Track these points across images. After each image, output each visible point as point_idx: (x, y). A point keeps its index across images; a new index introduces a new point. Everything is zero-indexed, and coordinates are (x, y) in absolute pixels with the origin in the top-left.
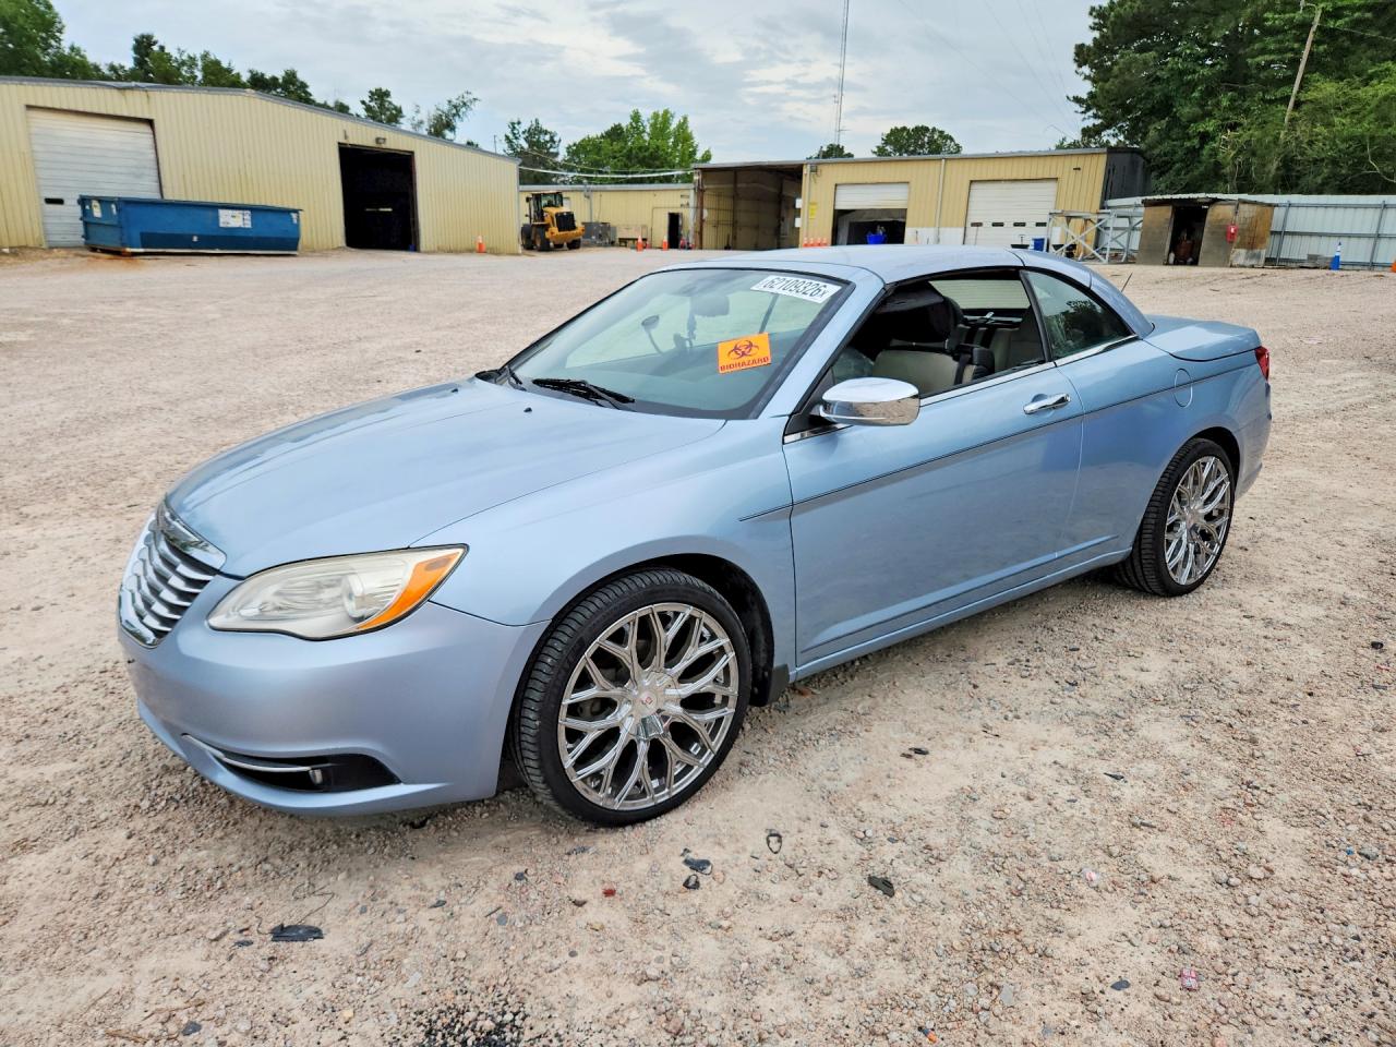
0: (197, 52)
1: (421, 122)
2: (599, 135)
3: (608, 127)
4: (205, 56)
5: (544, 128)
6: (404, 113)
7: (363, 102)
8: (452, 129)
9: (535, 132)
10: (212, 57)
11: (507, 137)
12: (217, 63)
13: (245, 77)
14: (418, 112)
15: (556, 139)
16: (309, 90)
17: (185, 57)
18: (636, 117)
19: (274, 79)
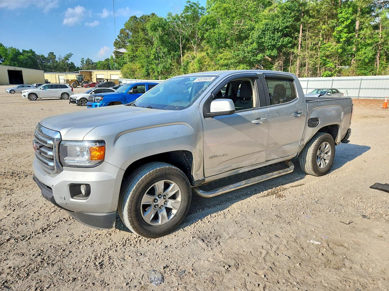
0: (10, 47)
1: (61, 58)
2: (103, 61)
3: (106, 58)
4: (12, 47)
6: (56, 57)
7: (48, 54)
8: (68, 60)
9: (89, 59)
10: (14, 48)
11: (81, 61)
12: (15, 49)
13: (21, 51)
14: (60, 56)
15: (92, 61)
16: (35, 53)
17: (8, 48)
18: (112, 57)
19: (28, 51)
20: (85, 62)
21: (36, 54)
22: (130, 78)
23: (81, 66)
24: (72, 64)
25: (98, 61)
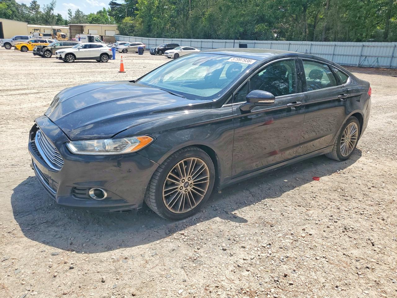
2: (96, 13)
3: (98, 11)
5: (80, 10)
6: (40, 6)
7: (31, 3)
9: (78, 11)
11: (69, 13)
14: (45, 6)
15: (83, 13)
20: (73, 14)
21: (17, 2)
22: (127, 35)
23: (70, 19)
24: (59, 16)
25: (89, 14)
